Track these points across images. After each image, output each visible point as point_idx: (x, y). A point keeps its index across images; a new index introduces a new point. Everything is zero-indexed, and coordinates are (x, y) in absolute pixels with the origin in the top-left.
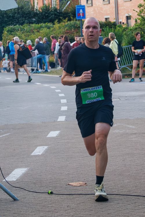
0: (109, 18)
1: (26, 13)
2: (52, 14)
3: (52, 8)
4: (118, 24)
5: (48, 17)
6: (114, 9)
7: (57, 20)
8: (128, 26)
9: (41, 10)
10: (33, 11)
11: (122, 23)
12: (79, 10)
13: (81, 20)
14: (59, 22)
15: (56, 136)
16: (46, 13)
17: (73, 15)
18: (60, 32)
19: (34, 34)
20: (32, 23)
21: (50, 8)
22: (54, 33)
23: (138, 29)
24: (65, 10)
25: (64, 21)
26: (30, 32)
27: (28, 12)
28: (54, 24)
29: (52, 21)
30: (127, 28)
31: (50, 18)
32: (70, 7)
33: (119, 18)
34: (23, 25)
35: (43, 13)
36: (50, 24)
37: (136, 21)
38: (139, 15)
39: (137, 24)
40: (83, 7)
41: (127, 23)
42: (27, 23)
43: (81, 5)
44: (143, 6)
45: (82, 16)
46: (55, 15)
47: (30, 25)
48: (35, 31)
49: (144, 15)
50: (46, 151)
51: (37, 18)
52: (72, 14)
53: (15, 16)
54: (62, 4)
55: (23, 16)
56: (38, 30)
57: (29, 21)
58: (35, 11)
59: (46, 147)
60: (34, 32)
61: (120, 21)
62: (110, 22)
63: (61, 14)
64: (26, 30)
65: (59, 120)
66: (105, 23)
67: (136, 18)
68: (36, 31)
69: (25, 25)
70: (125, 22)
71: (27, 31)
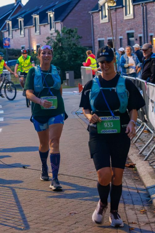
0: (24, 47)
6: (28, 41)
15: (0, 133)
33: (32, 47)
70: (36, 49)
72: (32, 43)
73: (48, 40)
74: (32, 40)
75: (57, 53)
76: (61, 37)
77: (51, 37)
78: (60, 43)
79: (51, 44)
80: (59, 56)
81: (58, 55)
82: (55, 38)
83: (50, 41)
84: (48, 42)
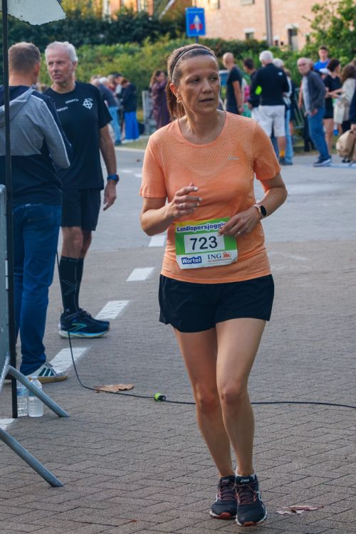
0: (252, 33)
1: (86, 22)
2: (138, 26)
3: (137, 12)
4: (272, 44)
5: (130, 30)
6: (263, 15)
7: (148, 38)
8: (292, 49)
9: (115, 18)
10: (101, 18)
11: (279, 43)
12: (192, 17)
13: (197, 37)
14: (153, 41)
15: (147, 280)
16: (127, 23)
17: (180, 27)
18: (155, 62)
19: (102, 66)
20: (98, 44)
21: (133, 13)
22: (142, 64)
23: (311, 56)
24: (164, 16)
25: (162, 38)
26: (93, 62)
27: (90, 22)
28: (142, 45)
29: (138, 39)
30: (290, 54)
31: (134, 33)
32: (175, 11)
33: (274, 33)
34: (80, 49)
35: (121, 23)
36: (133, 46)
37: (308, 39)
38: (314, 26)
39: (311, 45)
40: (201, 12)
41: (290, 42)
42: (88, 44)
43: (196, 7)
44: (322, 8)
45: (198, 29)
46: (145, 26)
47: (92, 48)
48: (104, 59)
49: (324, 28)
50: (126, 311)
51: (107, 32)
52: (179, 24)
53: (62, 30)
54: (159, 5)
55: (79, 30)
56: (110, 57)
57: (92, 40)
58: (104, 20)
59: (125, 303)
60: (103, 61)
61: (276, 38)
62: (255, 41)
63: (156, 26)
64: (86, 58)
65: (151, 244)
66: (245, 43)
67: (308, 34)
68: (106, 59)
69: (84, 47)
70: (286, 41)
71: (88, 59)
72: (274, 20)
73: (316, 12)
74: (274, 13)
75: (342, 50)
76: (353, 6)
77: (326, 5)
78: (351, 23)
79: (324, 24)
80: (345, 58)
81: (344, 55)
82: (336, 7)
83: (321, 17)
84: (317, 21)
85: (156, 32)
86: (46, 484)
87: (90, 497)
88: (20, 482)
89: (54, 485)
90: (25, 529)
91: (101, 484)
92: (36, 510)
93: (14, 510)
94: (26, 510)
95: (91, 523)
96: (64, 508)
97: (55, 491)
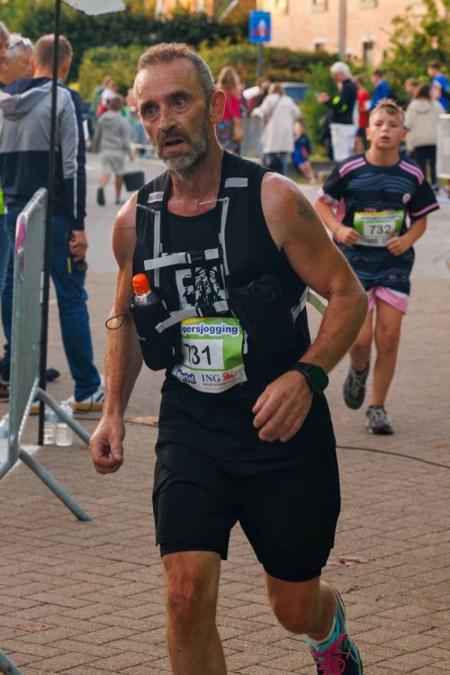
0: (323, 44)
1: (137, 20)
2: (195, 28)
3: (195, 12)
4: (345, 57)
5: (185, 32)
6: (337, 25)
7: (206, 41)
8: (366, 64)
9: (170, 17)
10: (153, 16)
11: (352, 57)
12: (257, 21)
13: (261, 44)
14: (211, 44)
16: (182, 24)
17: (242, 32)
20: (150, 44)
21: (190, 13)
23: (388, 73)
24: (226, 18)
25: (221, 43)
27: (142, 20)
29: (195, 42)
30: (364, 69)
31: (190, 35)
32: (238, 14)
33: (347, 46)
34: (129, 49)
35: (176, 24)
37: (385, 55)
38: (394, 39)
39: (388, 61)
40: (267, 16)
41: (365, 57)
42: (137, 44)
43: (261, 11)
44: (403, 20)
46: (202, 29)
47: (142, 49)
49: (404, 43)
51: (160, 32)
52: (241, 29)
53: (109, 26)
54: (220, 5)
55: (129, 27)
57: (142, 40)
61: (349, 51)
62: (325, 53)
63: (215, 29)
66: (313, 54)
67: (386, 48)
70: (360, 55)
72: (349, 31)
73: (396, 25)
74: (350, 23)
76: (438, 20)
78: (435, 39)
79: (404, 38)
82: (420, 20)
83: (402, 30)
84: (398, 34)
85: (215, 36)
86: (73, 518)
87: (120, 533)
88: (44, 514)
89: (81, 518)
90: (49, 563)
91: (132, 521)
92: (61, 543)
93: (37, 542)
94: (50, 543)
95: (120, 561)
96: (92, 543)
97: (82, 525)
